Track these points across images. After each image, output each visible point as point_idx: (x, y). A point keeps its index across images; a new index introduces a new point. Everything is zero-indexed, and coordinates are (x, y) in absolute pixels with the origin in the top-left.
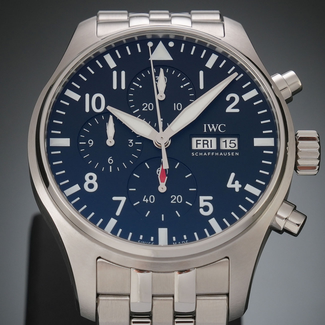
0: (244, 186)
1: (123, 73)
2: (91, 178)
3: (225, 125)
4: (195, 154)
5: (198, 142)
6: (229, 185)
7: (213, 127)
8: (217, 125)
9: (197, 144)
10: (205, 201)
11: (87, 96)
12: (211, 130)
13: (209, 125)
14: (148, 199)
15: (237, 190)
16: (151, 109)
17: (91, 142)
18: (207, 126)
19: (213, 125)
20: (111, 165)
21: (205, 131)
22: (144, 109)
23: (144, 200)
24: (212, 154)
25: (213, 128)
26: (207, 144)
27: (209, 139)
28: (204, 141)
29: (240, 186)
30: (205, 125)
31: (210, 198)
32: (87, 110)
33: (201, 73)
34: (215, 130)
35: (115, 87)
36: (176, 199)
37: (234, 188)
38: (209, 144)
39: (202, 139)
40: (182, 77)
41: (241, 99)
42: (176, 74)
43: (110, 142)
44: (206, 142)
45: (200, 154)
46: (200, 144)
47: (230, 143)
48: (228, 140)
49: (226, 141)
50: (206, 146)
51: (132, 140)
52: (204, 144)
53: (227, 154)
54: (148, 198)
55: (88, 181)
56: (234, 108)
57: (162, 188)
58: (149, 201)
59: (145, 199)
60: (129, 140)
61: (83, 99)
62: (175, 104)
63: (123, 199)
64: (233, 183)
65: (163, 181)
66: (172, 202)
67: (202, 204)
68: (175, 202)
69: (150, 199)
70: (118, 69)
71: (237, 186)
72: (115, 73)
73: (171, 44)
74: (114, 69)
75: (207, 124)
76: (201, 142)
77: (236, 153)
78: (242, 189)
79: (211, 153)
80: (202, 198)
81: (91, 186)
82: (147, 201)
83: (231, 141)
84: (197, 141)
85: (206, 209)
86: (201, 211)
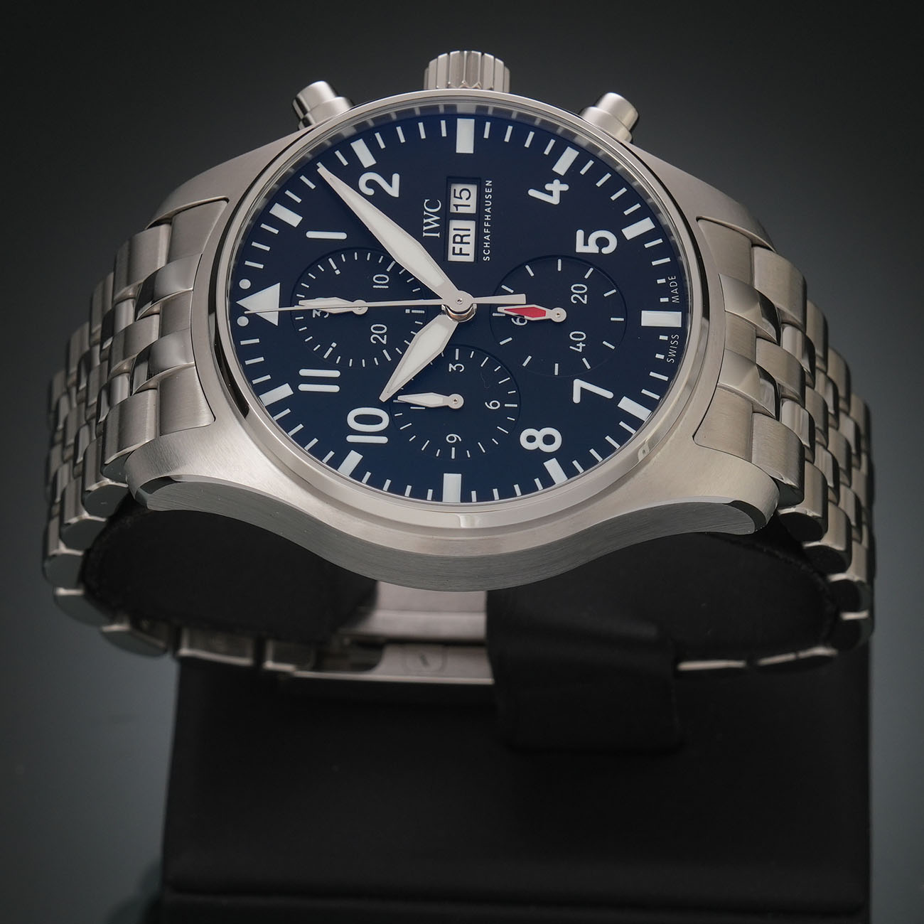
0: (557, 176)
1: (303, 372)
2: (531, 439)
3: (426, 201)
4: (486, 256)
5: (457, 251)
6: (555, 200)
7: (429, 220)
8: (425, 213)
9: (461, 254)
10: (586, 243)
11: (351, 439)
12: (436, 225)
13: (425, 228)
14: (579, 342)
15: (565, 187)
16: (384, 329)
17: (452, 438)
18: (427, 231)
19: (425, 221)
20: (502, 405)
21: (438, 235)
22: (384, 342)
23: (580, 350)
24: (488, 225)
25: (432, 221)
26: (462, 237)
27: (452, 233)
28: (454, 242)
29: (557, 182)
30: (424, 234)
31: (580, 234)
32: (384, 440)
33: (311, 235)
34: (437, 218)
35: (335, 389)
36: (579, 293)
37: (561, 192)
38: (462, 233)
39: (451, 245)
40: (316, 272)
41: (371, 169)
42: (309, 281)
43: (455, 401)
44: (458, 239)
45: (487, 246)
46: (461, 249)
47: (461, 198)
48: (454, 201)
49: (456, 206)
50: (465, 240)
51: (450, 365)
52: (462, 242)
53: (489, 199)
54: (575, 344)
55: (539, 444)
56: (390, 183)
57: (557, 315)
58: (583, 342)
59: (578, 348)
60: (450, 370)
61: (358, 447)
62: (374, 287)
63: (578, 384)
64: (550, 193)
65: (544, 313)
66: (585, 302)
67: (592, 248)
68: (586, 296)
69: (579, 341)
70: (295, 381)
71: (557, 187)
72: (303, 387)
73: (245, 284)
74: (295, 388)
75: (422, 231)
76: (458, 247)
77: (487, 185)
78: (563, 180)
79: (486, 228)
80: (580, 248)
81: (549, 440)
82: (581, 345)
83: (455, 197)
84: (454, 254)
85: (602, 242)
86: (606, 251)
